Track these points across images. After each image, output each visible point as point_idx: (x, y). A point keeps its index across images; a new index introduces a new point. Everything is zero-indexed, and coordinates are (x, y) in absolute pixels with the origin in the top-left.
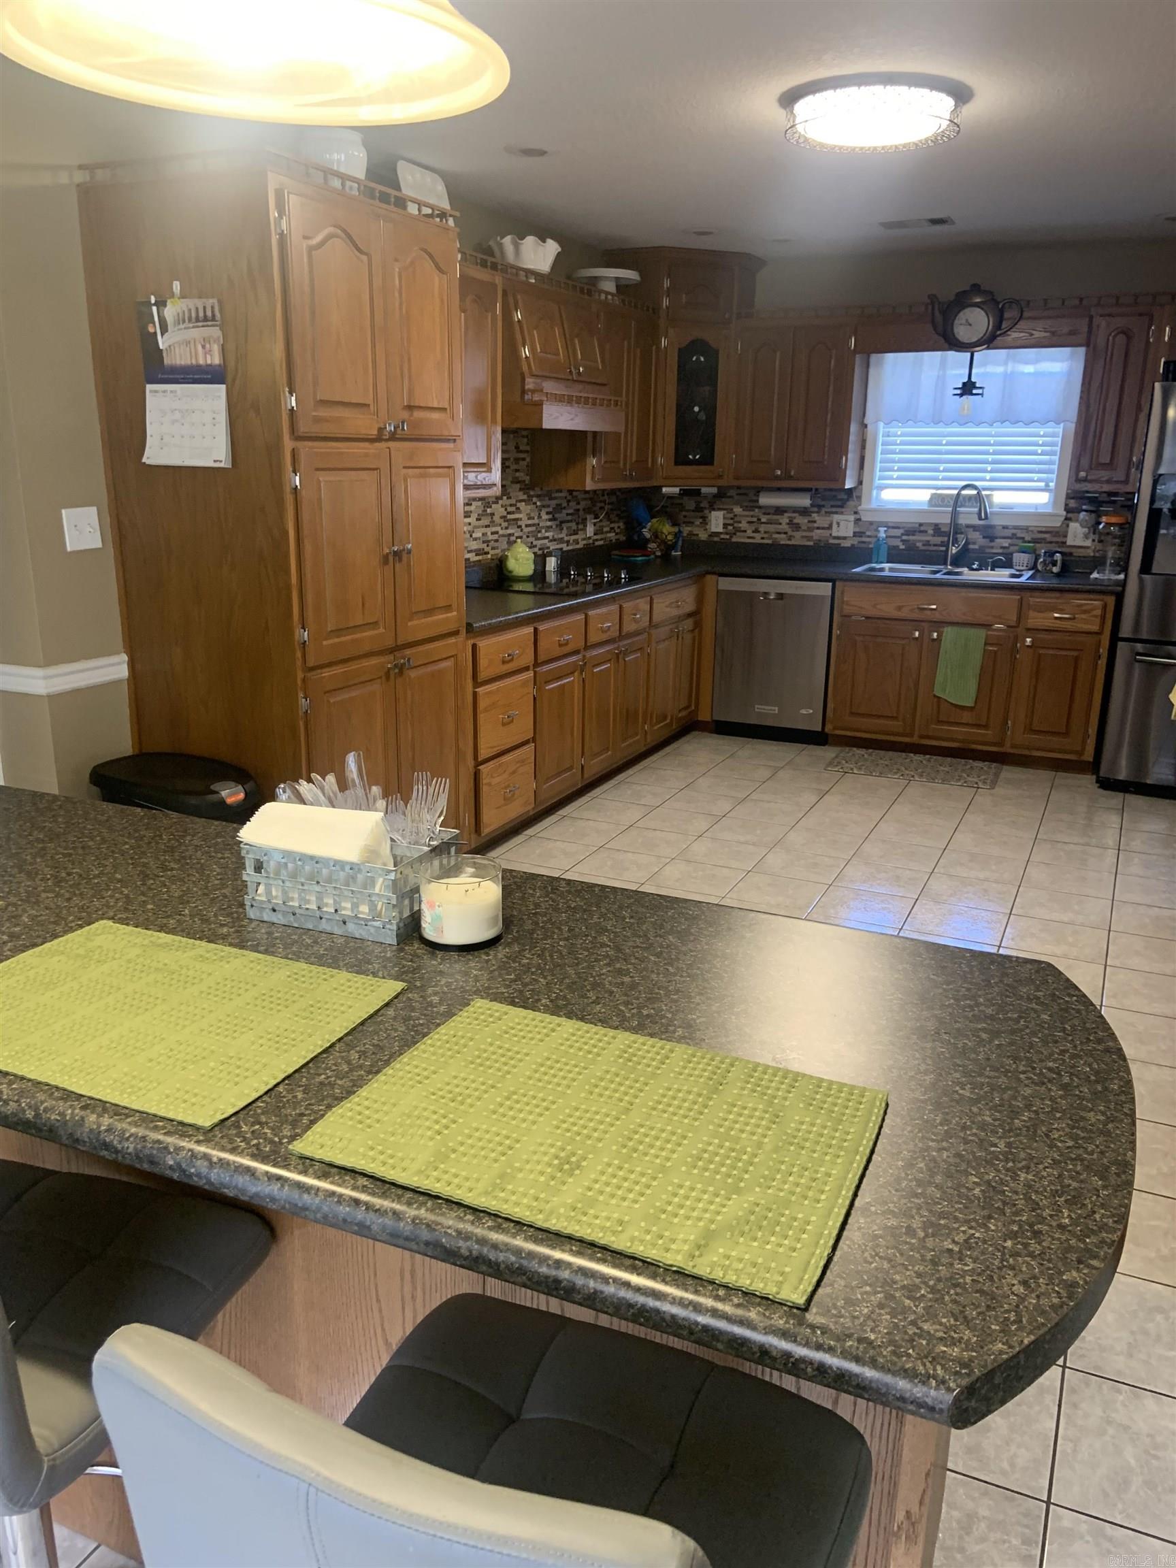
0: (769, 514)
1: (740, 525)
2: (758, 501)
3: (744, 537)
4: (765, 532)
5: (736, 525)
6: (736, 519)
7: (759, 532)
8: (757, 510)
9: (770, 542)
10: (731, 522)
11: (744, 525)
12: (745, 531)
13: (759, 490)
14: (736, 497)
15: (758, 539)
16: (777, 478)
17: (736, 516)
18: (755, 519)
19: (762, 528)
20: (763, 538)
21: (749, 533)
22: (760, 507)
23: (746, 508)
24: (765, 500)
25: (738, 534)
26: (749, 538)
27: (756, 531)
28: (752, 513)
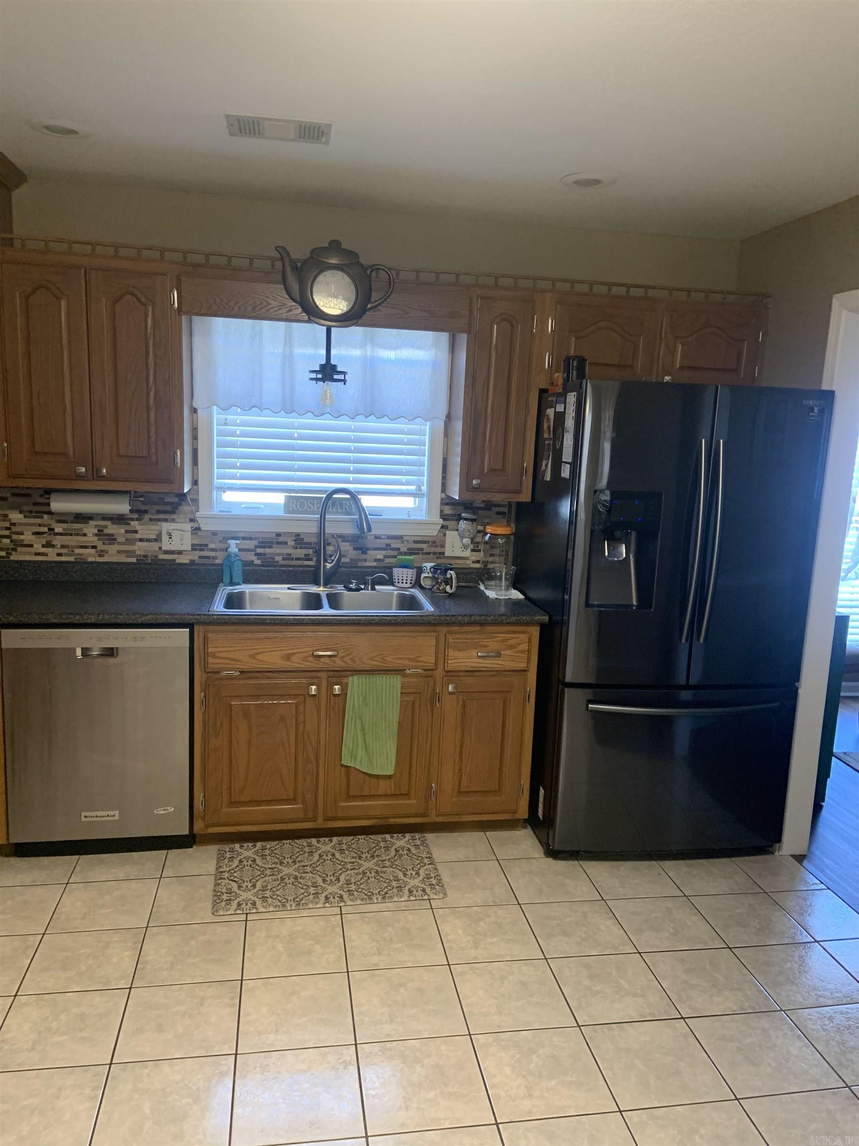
0: (65, 522)
1: (22, 537)
2: (48, 504)
3: (30, 554)
4: (63, 547)
5: (14, 537)
6: (14, 529)
7: (53, 546)
8: (46, 517)
9: (72, 559)
10: (7, 533)
11: (27, 537)
12: (31, 546)
13: (48, 492)
14: (11, 499)
15: (52, 555)
16: (80, 477)
17: (14, 524)
18: (46, 529)
19: (58, 541)
20: (59, 555)
21: (38, 547)
22: (50, 513)
23: (29, 514)
24: (58, 505)
25: (19, 549)
26: (36, 554)
27: (49, 545)
28: (39, 521)
